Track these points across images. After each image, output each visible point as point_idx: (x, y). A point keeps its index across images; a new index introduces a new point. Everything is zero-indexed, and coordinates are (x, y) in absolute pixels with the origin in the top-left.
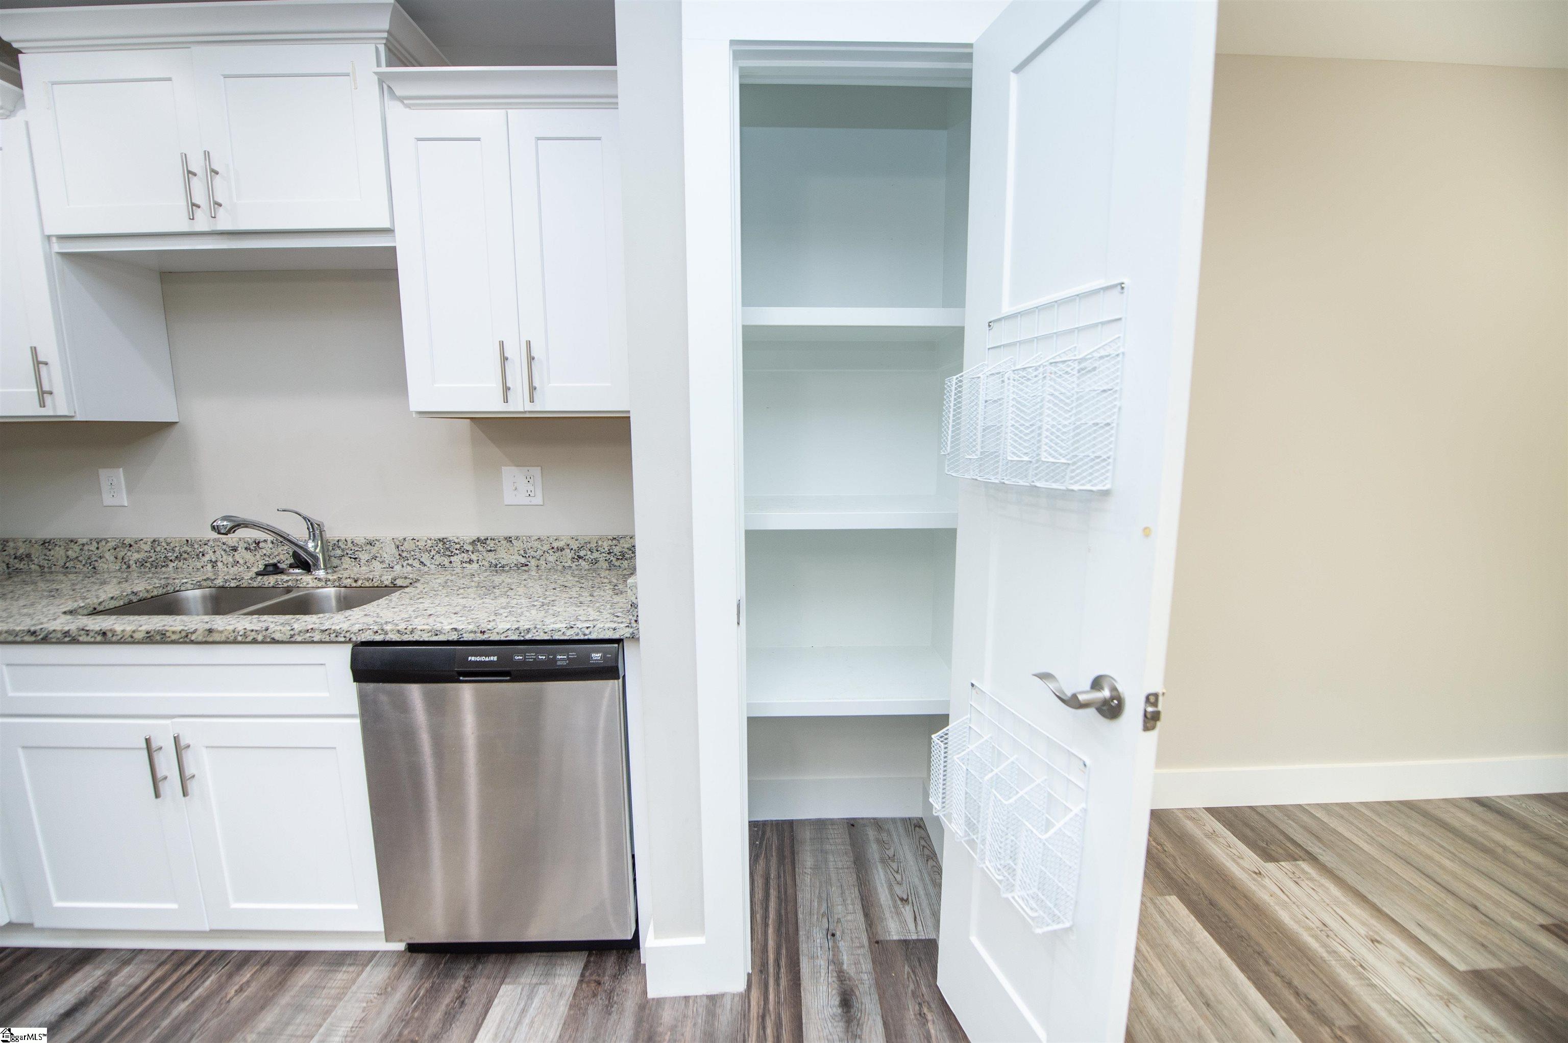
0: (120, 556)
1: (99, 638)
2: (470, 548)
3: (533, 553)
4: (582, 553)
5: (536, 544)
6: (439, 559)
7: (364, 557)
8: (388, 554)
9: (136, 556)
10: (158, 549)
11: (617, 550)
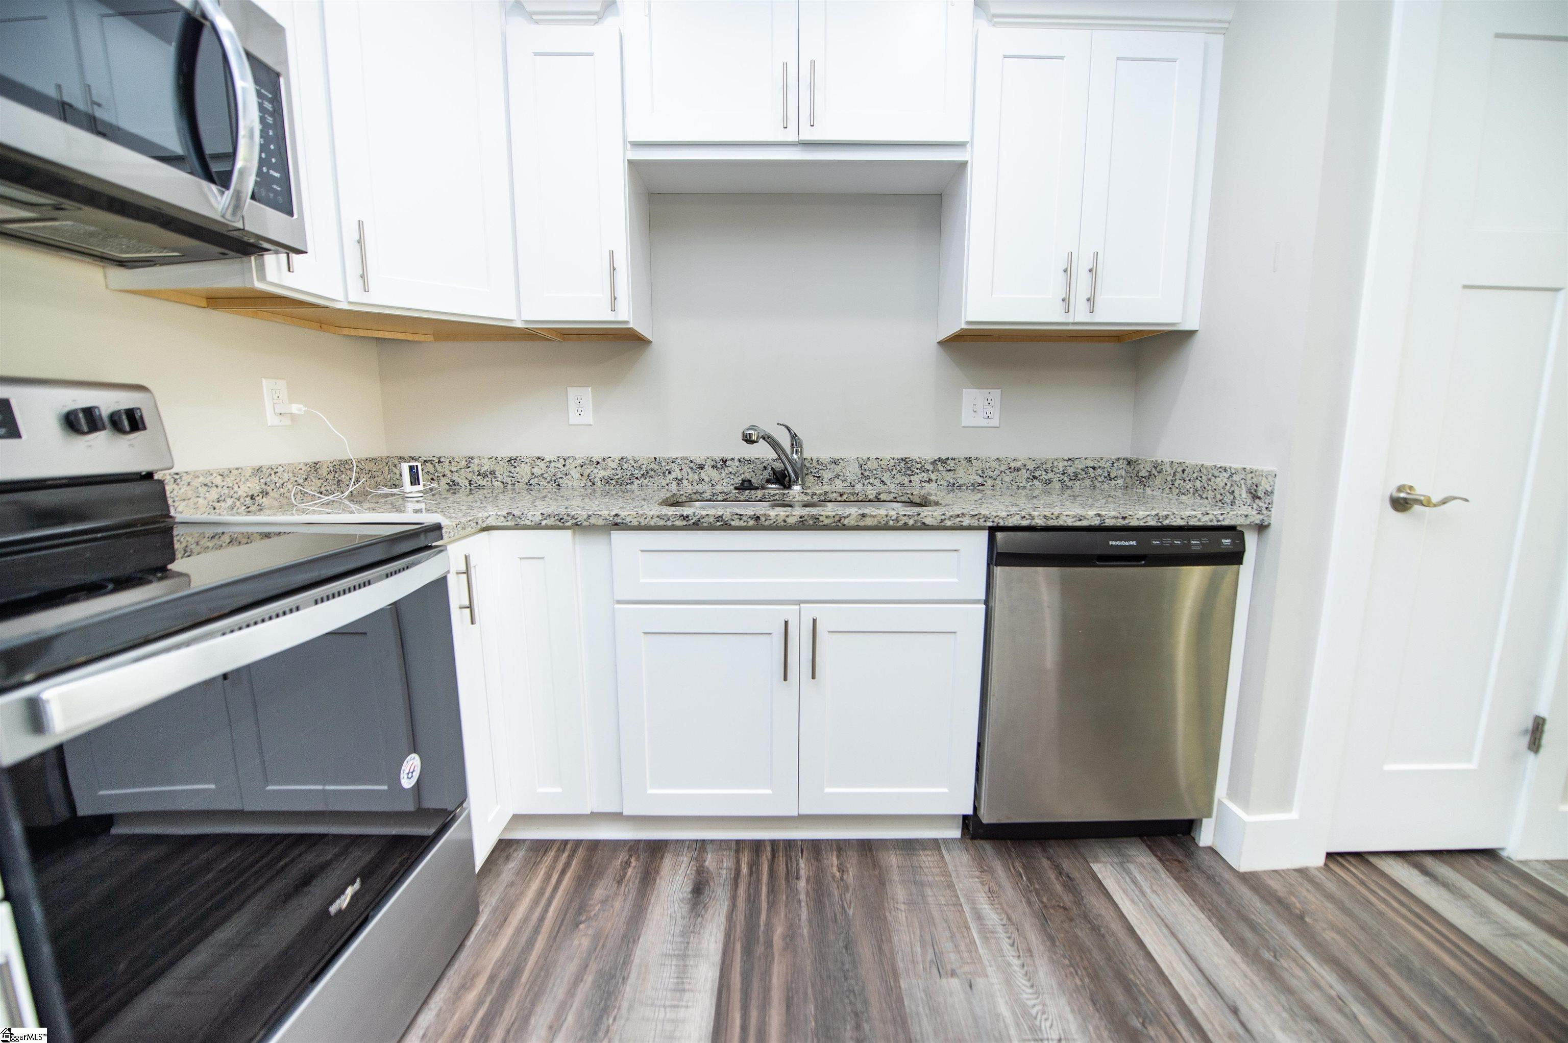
0: (586, 474)
2: (931, 467)
3: (990, 474)
4: (1037, 474)
5: (994, 464)
6: (899, 478)
7: (827, 475)
8: (853, 471)
9: (603, 473)
10: (625, 466)
11: (1070, 471)
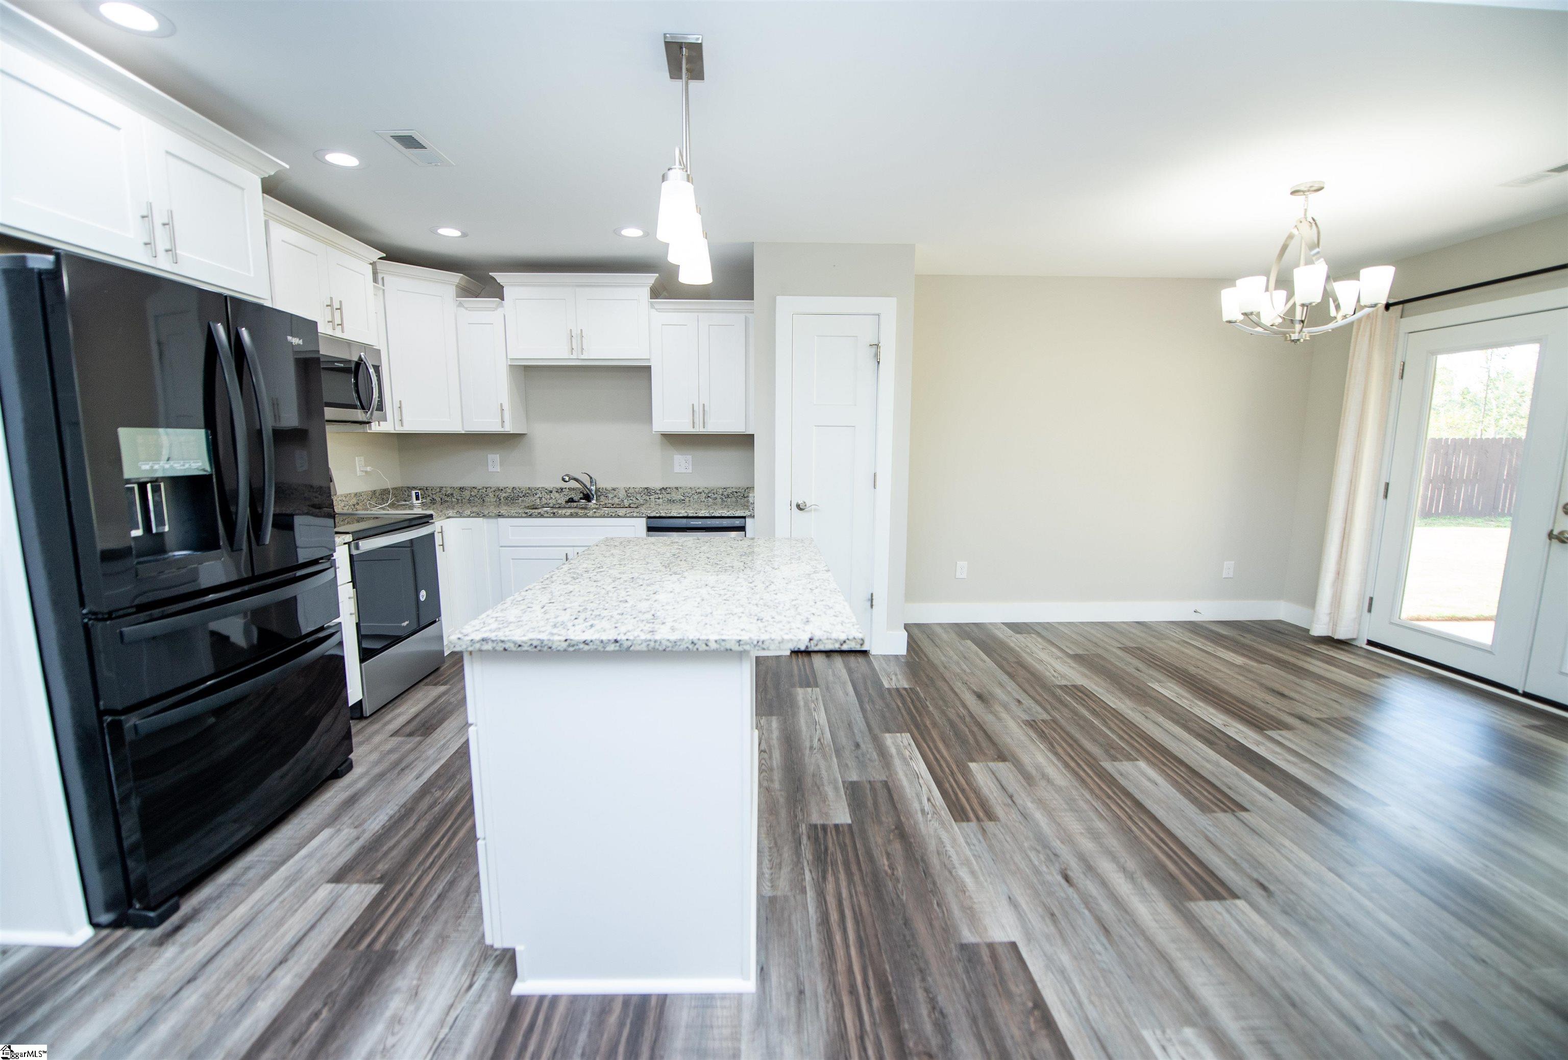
0: (496, 495)
1: (552, 515)
2: (659, 492)
3: (687, 495)
4: (709, 495)
5: (689, 490)
6: (645, 497)
7: (610, 496)
8: (622, 494)
9: (504, 495)
10: (515, 491)
11: (725, 493)
